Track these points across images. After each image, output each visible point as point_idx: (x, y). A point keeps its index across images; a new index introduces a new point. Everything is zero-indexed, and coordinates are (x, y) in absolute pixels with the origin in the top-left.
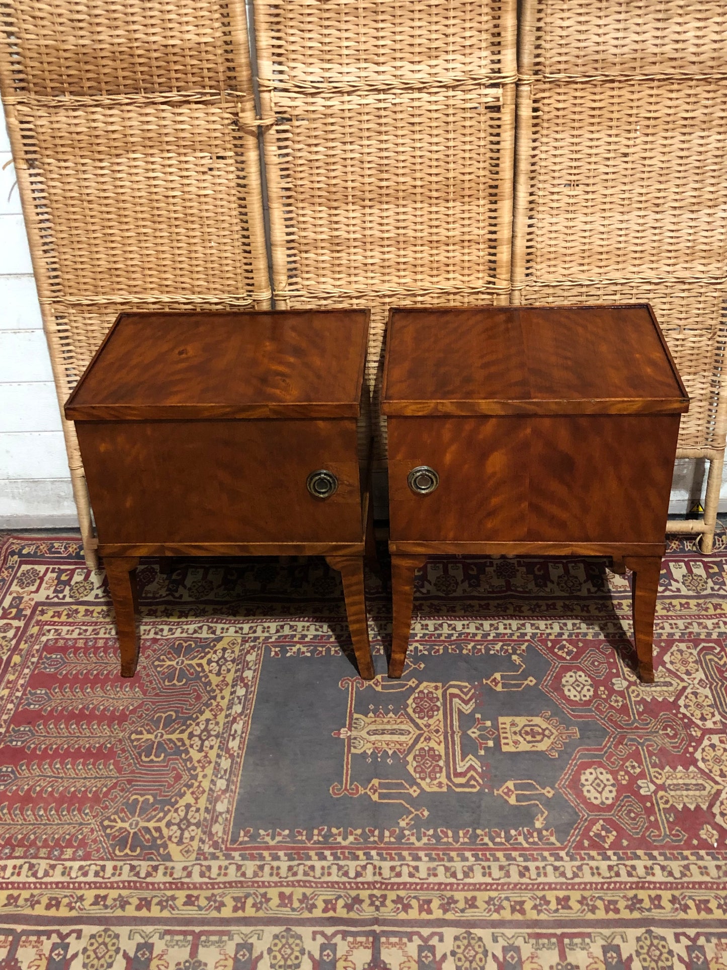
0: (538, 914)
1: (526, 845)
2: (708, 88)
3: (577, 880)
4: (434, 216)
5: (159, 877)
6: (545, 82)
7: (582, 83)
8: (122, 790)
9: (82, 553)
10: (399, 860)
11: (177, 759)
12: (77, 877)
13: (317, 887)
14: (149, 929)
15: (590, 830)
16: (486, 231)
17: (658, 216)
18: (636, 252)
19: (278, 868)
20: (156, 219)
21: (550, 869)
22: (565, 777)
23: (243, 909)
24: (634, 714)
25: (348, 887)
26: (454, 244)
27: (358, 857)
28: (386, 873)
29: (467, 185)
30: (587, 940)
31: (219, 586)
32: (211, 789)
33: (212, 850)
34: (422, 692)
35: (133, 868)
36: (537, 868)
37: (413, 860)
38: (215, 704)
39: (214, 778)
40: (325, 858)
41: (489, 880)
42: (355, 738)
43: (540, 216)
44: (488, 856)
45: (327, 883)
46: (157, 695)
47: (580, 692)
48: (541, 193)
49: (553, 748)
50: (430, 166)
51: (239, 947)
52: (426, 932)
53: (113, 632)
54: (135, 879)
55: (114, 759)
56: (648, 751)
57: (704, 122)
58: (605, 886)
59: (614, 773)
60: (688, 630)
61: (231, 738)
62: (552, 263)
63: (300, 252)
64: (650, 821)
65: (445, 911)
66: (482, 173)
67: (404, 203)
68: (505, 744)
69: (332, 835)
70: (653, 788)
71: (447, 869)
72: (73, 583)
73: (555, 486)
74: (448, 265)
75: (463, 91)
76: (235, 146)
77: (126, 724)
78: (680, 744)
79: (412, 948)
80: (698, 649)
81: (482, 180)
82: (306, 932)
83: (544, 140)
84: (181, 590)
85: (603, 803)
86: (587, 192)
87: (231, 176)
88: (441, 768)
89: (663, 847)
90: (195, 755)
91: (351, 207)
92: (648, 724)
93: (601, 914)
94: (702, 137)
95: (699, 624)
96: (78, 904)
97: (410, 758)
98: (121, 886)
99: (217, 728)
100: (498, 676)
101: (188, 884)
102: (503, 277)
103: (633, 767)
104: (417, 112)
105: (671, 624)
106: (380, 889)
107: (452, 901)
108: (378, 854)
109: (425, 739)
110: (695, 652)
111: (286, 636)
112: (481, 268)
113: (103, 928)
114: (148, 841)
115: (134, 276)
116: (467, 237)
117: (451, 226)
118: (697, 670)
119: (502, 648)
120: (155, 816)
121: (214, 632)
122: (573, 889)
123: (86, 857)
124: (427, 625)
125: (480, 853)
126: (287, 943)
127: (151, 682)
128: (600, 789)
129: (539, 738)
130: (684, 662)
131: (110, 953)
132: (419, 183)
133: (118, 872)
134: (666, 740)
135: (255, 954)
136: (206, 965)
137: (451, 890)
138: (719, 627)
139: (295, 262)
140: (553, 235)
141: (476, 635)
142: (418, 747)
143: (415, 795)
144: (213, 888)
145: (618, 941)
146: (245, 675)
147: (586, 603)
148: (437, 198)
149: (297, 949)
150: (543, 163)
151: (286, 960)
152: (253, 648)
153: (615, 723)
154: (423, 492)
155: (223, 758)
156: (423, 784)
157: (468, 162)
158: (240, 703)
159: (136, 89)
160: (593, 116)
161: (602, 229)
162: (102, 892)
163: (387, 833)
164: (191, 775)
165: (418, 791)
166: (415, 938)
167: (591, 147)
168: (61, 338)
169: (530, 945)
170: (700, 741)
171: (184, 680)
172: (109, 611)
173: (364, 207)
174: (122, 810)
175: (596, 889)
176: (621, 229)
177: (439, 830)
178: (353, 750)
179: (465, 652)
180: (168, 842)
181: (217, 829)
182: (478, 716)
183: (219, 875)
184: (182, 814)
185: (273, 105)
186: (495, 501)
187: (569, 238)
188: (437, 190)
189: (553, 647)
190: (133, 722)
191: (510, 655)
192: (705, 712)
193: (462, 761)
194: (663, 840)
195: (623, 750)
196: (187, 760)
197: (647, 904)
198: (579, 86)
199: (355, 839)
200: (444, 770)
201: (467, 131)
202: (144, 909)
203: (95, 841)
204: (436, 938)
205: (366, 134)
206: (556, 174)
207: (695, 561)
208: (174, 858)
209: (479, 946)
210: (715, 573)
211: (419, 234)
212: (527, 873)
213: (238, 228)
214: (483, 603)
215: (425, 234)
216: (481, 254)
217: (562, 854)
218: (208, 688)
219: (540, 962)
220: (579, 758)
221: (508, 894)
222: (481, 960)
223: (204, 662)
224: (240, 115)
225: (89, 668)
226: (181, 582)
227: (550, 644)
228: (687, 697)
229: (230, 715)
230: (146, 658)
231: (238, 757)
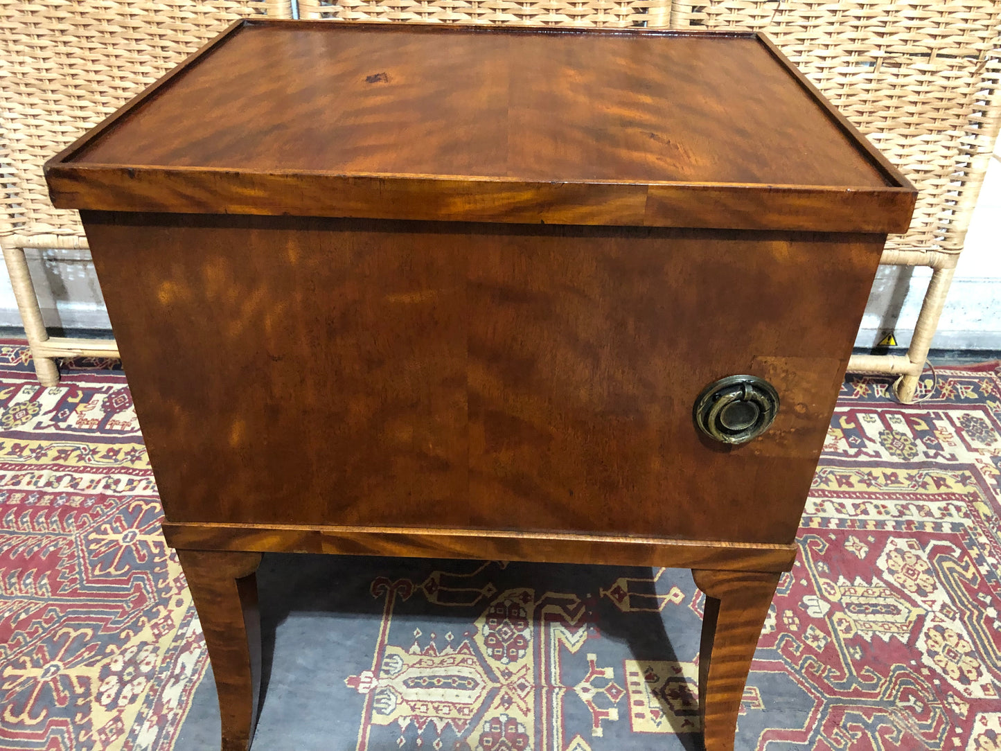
11: (64, 723)
34: (501, 605)
38: (163, 613)
46: (74, 593)
56: (884, 741)
60: (905, 518)
61: (173, 680)
68: (637, 715)
72: (11, 404)
78: (937, 729)
80: (928, 549)
90: (100, 717)
92: (874, 686)
95: (920, 508)
97: (473, 739)
99: (152, 658)
100: (623, 583)
105: (876, 507)
109: (503, 701)
110: (924, 556)
118: (935, 588)
127: (72, 570)
130: (911, 572)
134: (913, 720)
138: (950, 515)
142: (488, 716)
155: (147, 724)
170: (968, 724)
178: (376, 717)
182: (591, 657)
190: (17, 644)
192: (965, 668)
196: (81, 727)
207: (893, 413)
210: (924, 432)
218: (160, 586)
228: (928, 636)
229: (182, 636)
230: (79, 527)
231: (172, 724)
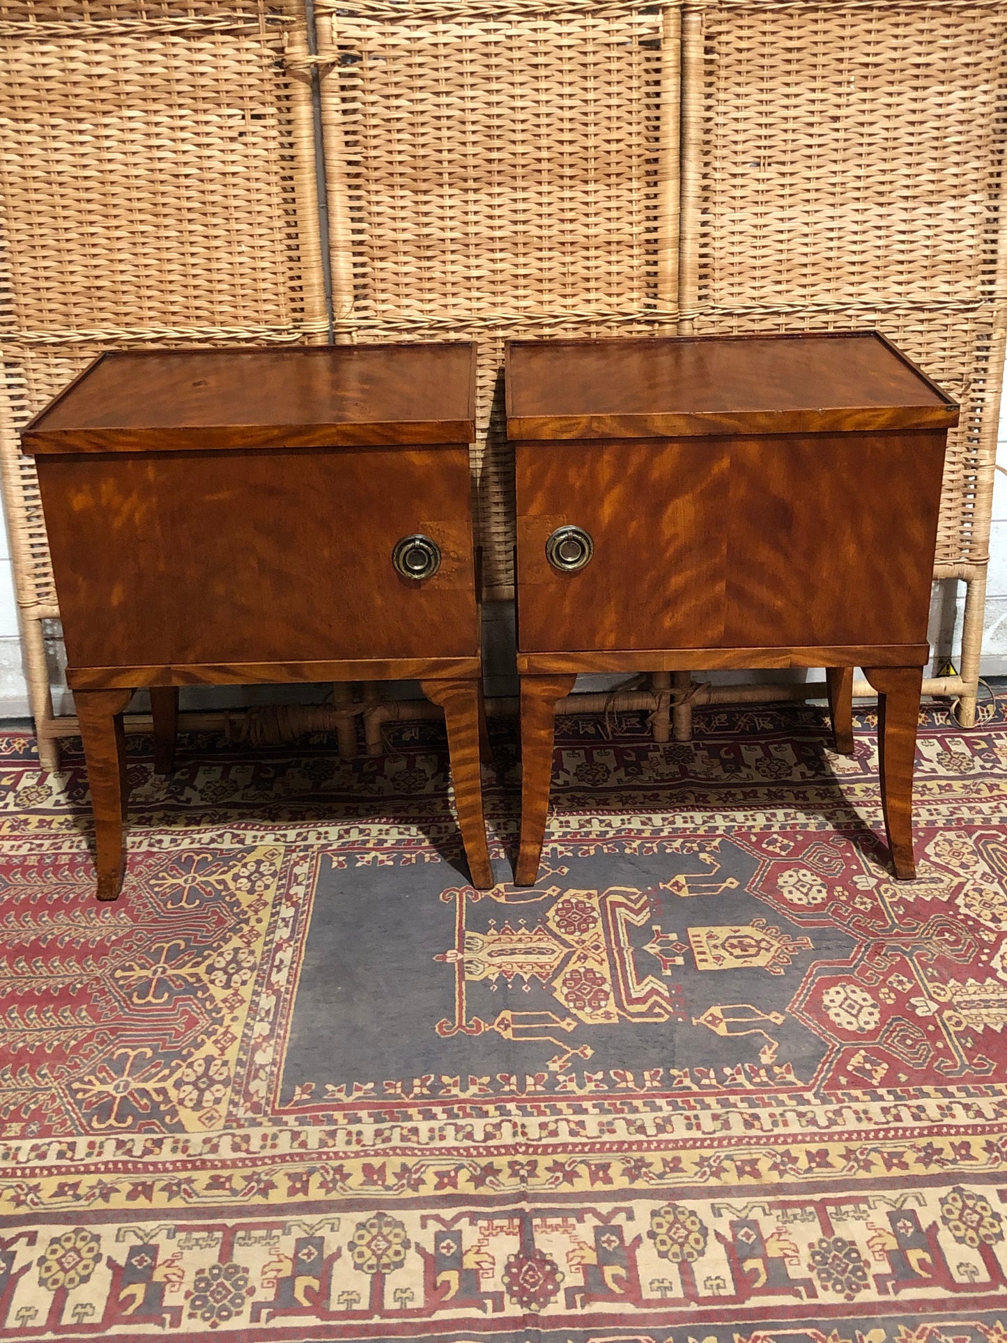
0: (781, 1177)
1: (749, 1087)
2: (947, 20)
3: (835, 1129)
4: (567, 205)
5: (166, 1154)
6: (721, 10)
7: (772, 11)
8: (102, 1042)
9: (34, 750)
10: (553, 1114)
11: (190, 999)
12: (28, 1161)
13: (423, 1155)
14: (149, 1225)
15: (847, 1063)
16: (641, 228)
17: (883, 211)
18: (853, 263)
19: (359, 1133)
20: (160, 209)
21: (791, 1116)
22: (799, 999)
23: (305, 1191)
24: (891, 918)
25: (475, 1153)
26: (596, 248)
27: (487, 1112)
28: (534, 1132)
29: (614, 158)
30: (863, 1207)
31: (248, 787)
32: (245, 1035)
33: (250, 1115)
34: (568, 901)
35: (120, 1144)
36: (772, 1115)
37: (575, 1113)
38: (247, 928)
39: (249, 1020)
40: (434, 1117)
41: (699, 1135)
42: (470, 962)
43: (718, 210)
44: (693, 1103)
45: (440, 1149)
46: (155, 921)
47: (806, 894)
48: (718, 175)
49: (775, 964)
50: (562, 130)
51: (301, 1243)
52: (604, 1208)
53: (84, 845)
54: (126, 1158)
55: (88, 1003)
56: (920, 962)
57: (943, 71)
58: (881, 1134)
59: (874, 992)
60: (955, 817)
61: (275, 970)
62: (737, 279)
63: (373, 259)
64: (937, 1049)
65: (633, 1178)
66: (635, 140)
67: (524, 184)
68: (702, 960)
69: (444, 1086)
70: (934, 1007)
71: (629, 1123)
72: (19, 788)
73: (765, 554)
74: (588, 280)
75: (607, 19)
76: (278, 97)
77: (106, 959)
78: (967, 951)
79: (585, 1230)
80: (974, 837)
81: (635, 150)
82: (411, 1217)
83: (722, 96)
84: (188, 792)
85: (862, 1029)
86: (783, 174)
87: (272, 144)
88: (607, 994)
89: (961, 1080)
90: (218, 992)
91: (446, 190)
92: (915, 929)
93: (879, 1171)
94: (941, 94)
95: (971, 809)
96: (31, 1196)
97: (557, 983)
98: (103, 1168)
99: (251, 958)
100: (681, 879)
101: (212, 1161)
102: (668, 296)
103: (901, 982)
104: (542, 48)
105: (929, 810)
106: (525, 1153)
107: (641, 1163)
108: (518, 1108)
109: (579, 958)
110: (970, 842)
111: (354, 843)
112: (636, 283)
113: (72, 1227)
114: (145, 1107)
115: (125, 298)
116: (615, 237)
117: (591, 220)
118: (978, 863)
119: (683, 846)
120: (156, 1074)
121: (242, 842)
122: (831, 1139)
123: (45, 1132)
124: (568, 822)
125: (679, 1100)
126: (380, 1233)
127: (145, 906)
128: (854, 1012)
129: (752, 951)
130: (957, 854)
131: (84, 1262)
132: (544, 154)
133: (96, 1150)
134: (946, 947)
135: (327, 1252)
136: (246, 1270)
137: (640, 1149)
138: (1001, 811)
139: (364, 275)
140: (737, 238)
141: (643, 831)
142: (569, 968)
143: (570, 1029)
144: (255, 1165)
145: (911, 1204)
146: (292, 892)
147: (801, 789)
148: (571, 178)
149: (398, 1240)
150: (721, 131)
151: (379, 1257)
152: (304, 858)
153: (865, 929)
154: (570, 567)
155: (264, 996)
156: (580, 1014)
157: (615, 124)
158: (286, 926)
159: (135, 11)
160: (789, 61)
161: (806, 230)
162: (71, 1179)
163: (530, 1080)
164: (213, 1019)
165: (575, 1024)
166: (588, 1217)
167: (787, 107)
168: (12, 397)
169: (773, 1218)
170: (995, 947)
171: (197, 902)
172: (75, 821)
173: (466, 190)
174: (103, 1069)
175: (867, 1138)
176: (832, 230)
177: (612, 1073)
178: (468, 977)
179: (628, 851)
180: (178, 1107)
181: (259, 1087)
182: (657, 927)
183: (263, 1147)
184: (200, 1070)
185: (335, 35)
186: (677, 581)
187: (759, 243)
188: (571, 166)
189: (760, 841)
190: (119, 956)
191: (696, 854)
192: (997, 912)
193: (638, 984)
194: (960, 1072)
195: (881, 963)
196: (206, 999)
197: (949, 1154)
198: (769, 16)
199: (480, 1090)
200: (612, 995)
201: (614, 77)
202: (142, 1197)
203: (58, 1111)
204: (623, 1215)
205: (470, 80)
206: (739, 148)
207: (953, 737)
208: (187, 1128)
209: (693, 1223)
210: (983, 750)
211: (545, 232)
212: (756, 1123)
213: (281, 223)
214: (649, 793)
215: (554, 231)
216: (635, 262)
217: (808, 1095)
218: (236, 910)
219: (792, 1239)
220: (817, 974)
221: (730, 1151)
222: (697, 1241)
223: (228, 877)
224: (287, 50)
225: (45, 891)
226: (190, 783)
227: (754, 839)
228: (966, 895)
229: (271, 941)
230: (136, 876)
231: (287, 993)
